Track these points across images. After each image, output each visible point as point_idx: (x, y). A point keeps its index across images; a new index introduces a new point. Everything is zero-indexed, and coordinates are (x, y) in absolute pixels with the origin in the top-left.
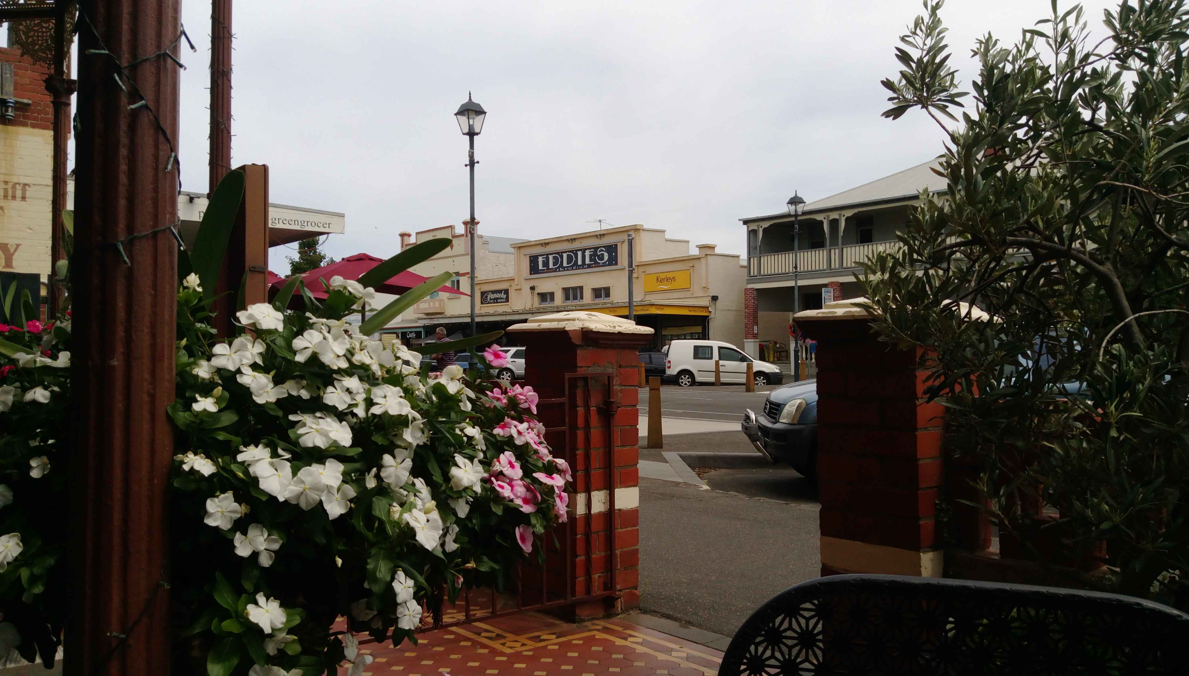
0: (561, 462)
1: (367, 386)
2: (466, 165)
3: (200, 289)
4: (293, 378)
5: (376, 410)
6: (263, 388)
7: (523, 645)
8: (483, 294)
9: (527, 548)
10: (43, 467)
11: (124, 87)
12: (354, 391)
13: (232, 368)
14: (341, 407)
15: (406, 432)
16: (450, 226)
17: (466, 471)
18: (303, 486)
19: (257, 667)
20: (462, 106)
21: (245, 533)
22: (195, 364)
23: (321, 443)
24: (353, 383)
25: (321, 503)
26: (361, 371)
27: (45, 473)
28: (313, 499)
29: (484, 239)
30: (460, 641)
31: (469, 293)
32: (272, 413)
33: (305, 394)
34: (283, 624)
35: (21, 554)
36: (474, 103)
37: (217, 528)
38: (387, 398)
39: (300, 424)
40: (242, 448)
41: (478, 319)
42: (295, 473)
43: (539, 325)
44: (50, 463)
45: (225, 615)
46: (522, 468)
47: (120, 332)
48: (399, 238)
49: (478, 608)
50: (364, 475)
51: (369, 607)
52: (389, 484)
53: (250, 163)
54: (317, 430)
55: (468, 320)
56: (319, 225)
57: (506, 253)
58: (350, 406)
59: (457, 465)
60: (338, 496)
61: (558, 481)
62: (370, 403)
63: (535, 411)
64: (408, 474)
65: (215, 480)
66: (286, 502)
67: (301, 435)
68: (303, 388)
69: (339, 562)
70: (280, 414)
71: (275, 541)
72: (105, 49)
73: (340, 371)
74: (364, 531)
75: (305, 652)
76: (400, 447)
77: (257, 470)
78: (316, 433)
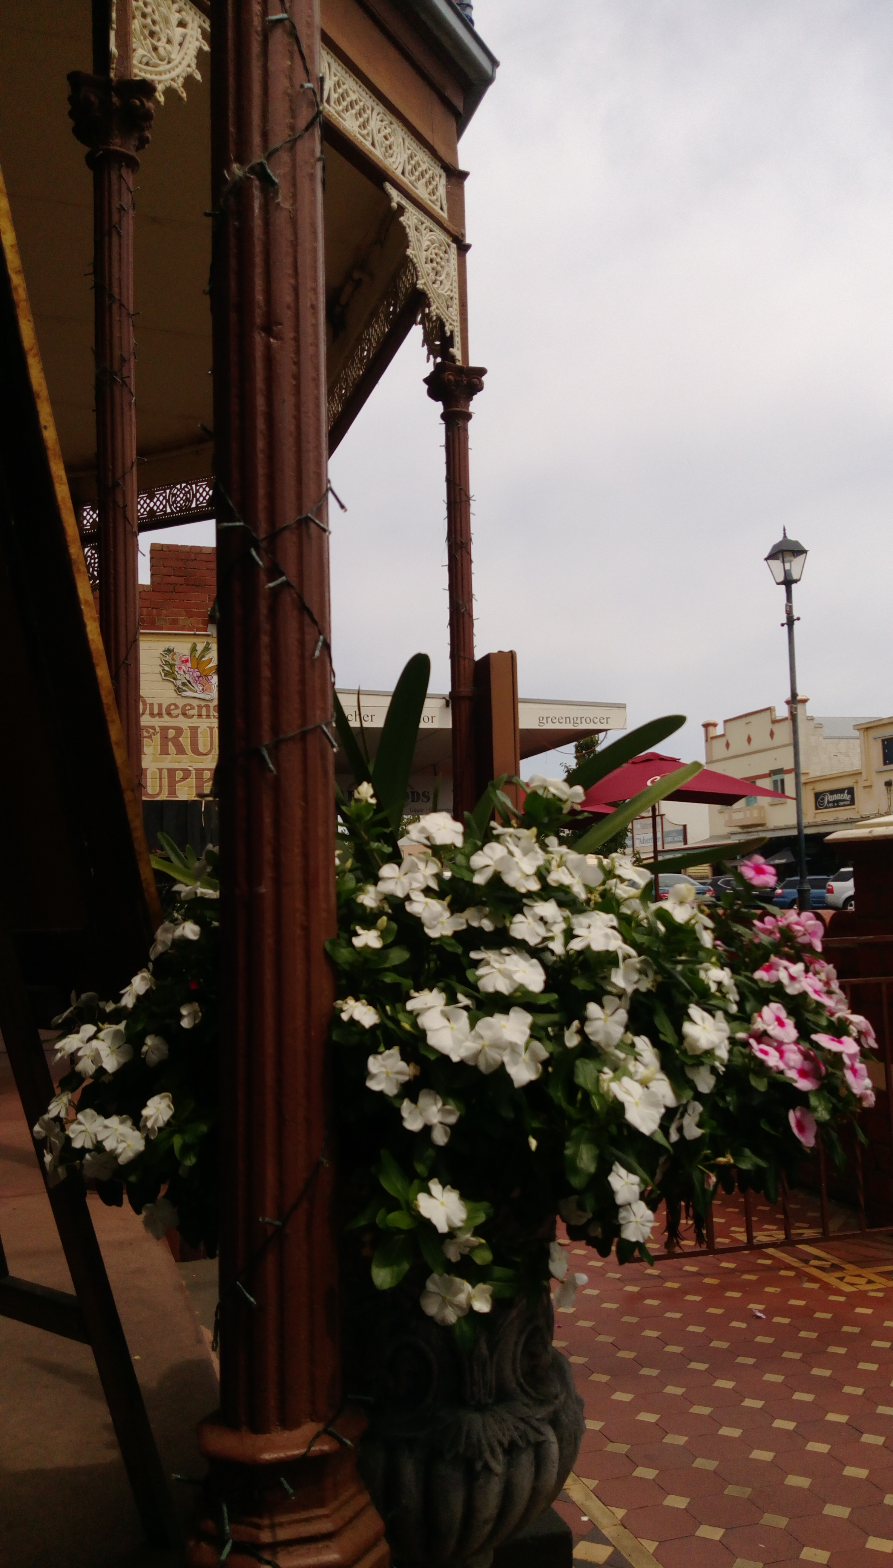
0: (858, 1020)
1: (567, 913)
2: (783, 625)
3: (373, 801)
4: (474, 905)
5: (576, 945)
6: (436, 918)
7: (870, 1282)
8: (818, 796)
9: (808, 1140)
10: (194, 1015)
11: (261, 563)
12: (550, 920)
13: (400, 894)
14: (533, 941)
15: (616, 973)
16: (769, 709)
17: (704, 1028)
18: (481, 1042)
19: (435, 1276)
20: (775, 547)
21: (414, 1100)
22: (362, 890)
23: (504, 987)
24: (549, 909)
25: (503, 1065)
26: (561, 895)
27: (196, 1022)
28: (493, 1059)
29: (815, 722)
30: (780, 1269)
31: (794, 796)
32: (449, 949)
33: (487, 925)
34: (462, 1221)
35: (173, 1117)
36: (790, 541)
37: (381, 1093)
38: (592, 928)
39: (483, 963)
40: (413, 993)
41: (807, 831)
42: (472, 1026)
43: (871, 832)
44: (201, 1011)
45: (394, 1205)
46: (797, 1026)
47: (268, 853)
48: (703, 730)
49: (807, 1225)
50: (563, 1030)
51: (581, 1207)
52: (598, 1044)
53: (496, 651)
54: (500, 971)
55: (795, 832)
56: (596, 720)
57: (847, 738)
58: (545, 939)
59: (690, 1019)
60: (525, 1056)
61: (848, 1047)
62: (569, 935)
63: (819, 947)
64: (622, 1030)
65: (378, 1032)
66: (462, 1063)
67: (481, 977)
68: (486, 916)
69: (533, 1143)
70: (460, 950)
71: (450, 1112)
72: (239, 521)
73: (530, 895)
74: (564, 1104)
75: (498, 1260)
76: (610, 993)
77: (425, 1021)
78: (497, 974)
